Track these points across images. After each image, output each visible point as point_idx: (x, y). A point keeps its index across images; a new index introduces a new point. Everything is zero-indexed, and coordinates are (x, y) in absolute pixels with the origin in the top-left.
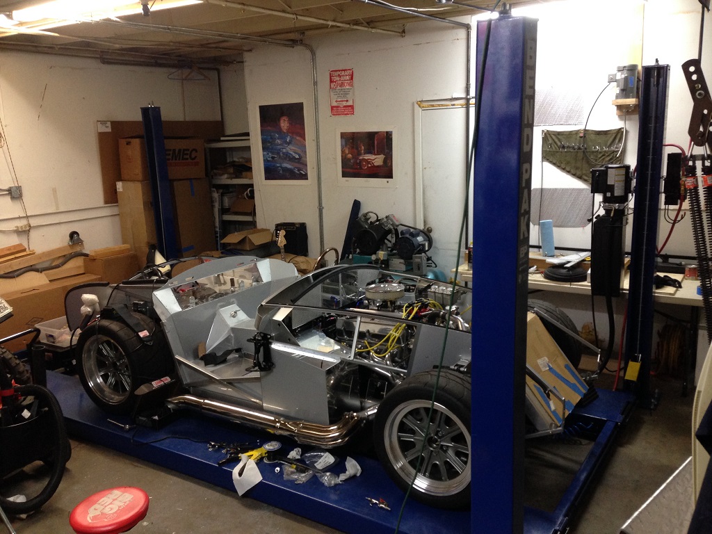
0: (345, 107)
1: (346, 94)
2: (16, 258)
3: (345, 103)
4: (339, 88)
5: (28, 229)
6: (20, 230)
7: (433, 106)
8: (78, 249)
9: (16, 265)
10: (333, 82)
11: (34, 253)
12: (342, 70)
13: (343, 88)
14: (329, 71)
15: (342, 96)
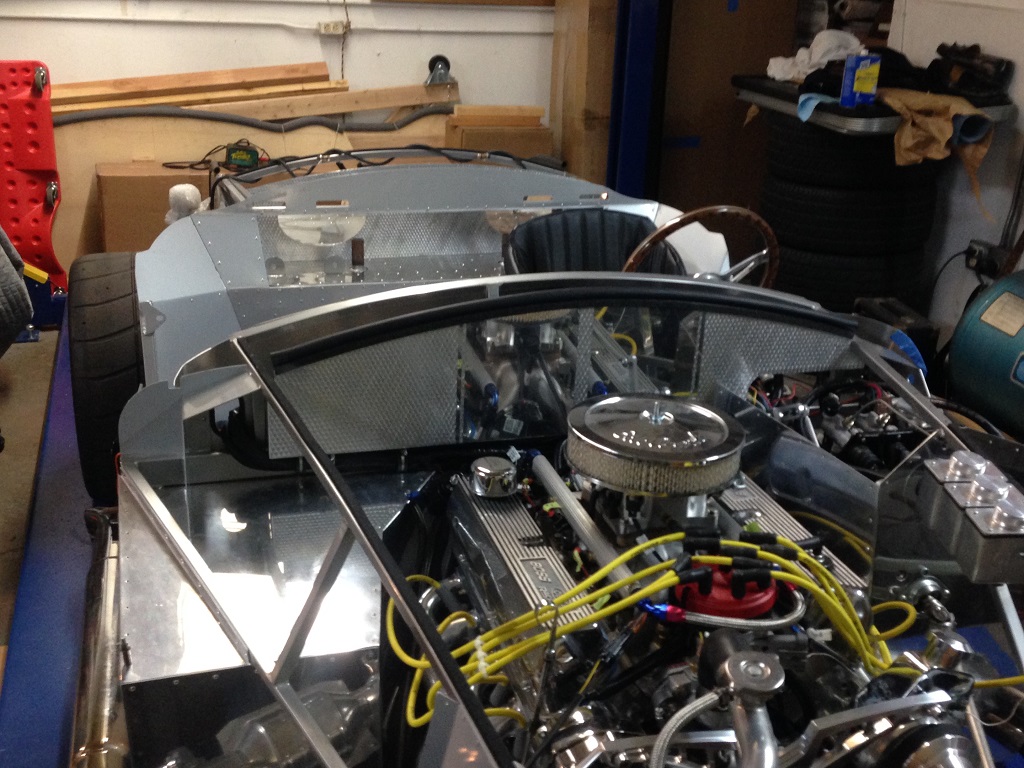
2: (304, 92)
5: (340, 31)
6: (323, 31)
8: (444, 97)
9: (303, 107)
11: (346, 89)
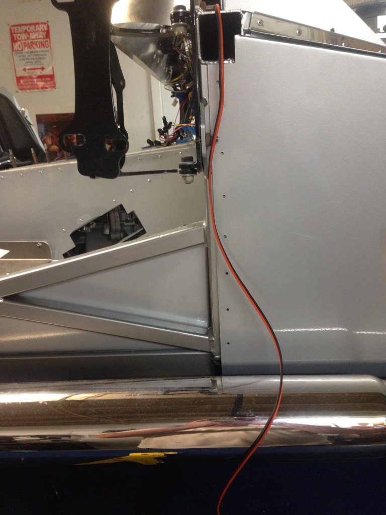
0: (40, 77)
1: (39, 58)
3: (39, 73)
4: (26, 50)
10: (17, 41)
12: (30, 24)
13: (33, 50)
14: (9, 26)
15: (34, 61)
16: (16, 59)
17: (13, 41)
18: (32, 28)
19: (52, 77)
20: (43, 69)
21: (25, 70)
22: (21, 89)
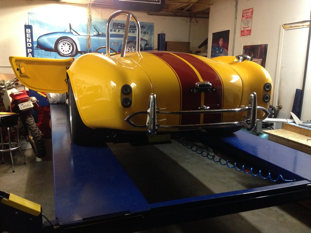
0: (247, 30)
3: (247, 29)
4: (245, 20)
7: (291, 27)
12: (248, 10)
13: (247, 20)
14: (242, 11)
15: (247, 24)
16: (242, 23)
17: (243, 16)
18: (248, 11)
19: (250, 30)
20: (248, 27)
21: (243, 28)
22: (242, 36)
